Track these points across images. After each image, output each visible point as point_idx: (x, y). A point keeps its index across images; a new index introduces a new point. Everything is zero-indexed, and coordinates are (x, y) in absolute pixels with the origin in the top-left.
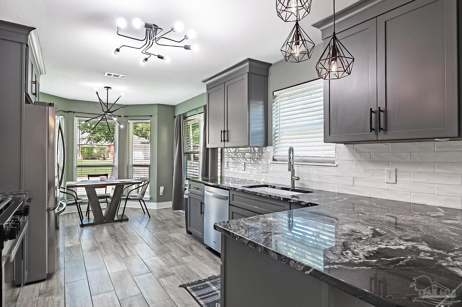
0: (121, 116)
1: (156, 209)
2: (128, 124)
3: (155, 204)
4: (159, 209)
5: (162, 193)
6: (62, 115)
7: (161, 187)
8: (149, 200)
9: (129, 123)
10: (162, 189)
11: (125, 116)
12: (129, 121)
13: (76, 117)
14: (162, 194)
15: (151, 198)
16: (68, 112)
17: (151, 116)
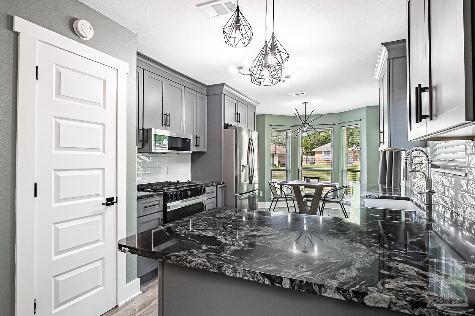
0: (335, 124)
2: (341, 131)
6: (289, 129)
11: (339, 124)
12: (342, 128)
16: (293, 126)
17: (360, 120)
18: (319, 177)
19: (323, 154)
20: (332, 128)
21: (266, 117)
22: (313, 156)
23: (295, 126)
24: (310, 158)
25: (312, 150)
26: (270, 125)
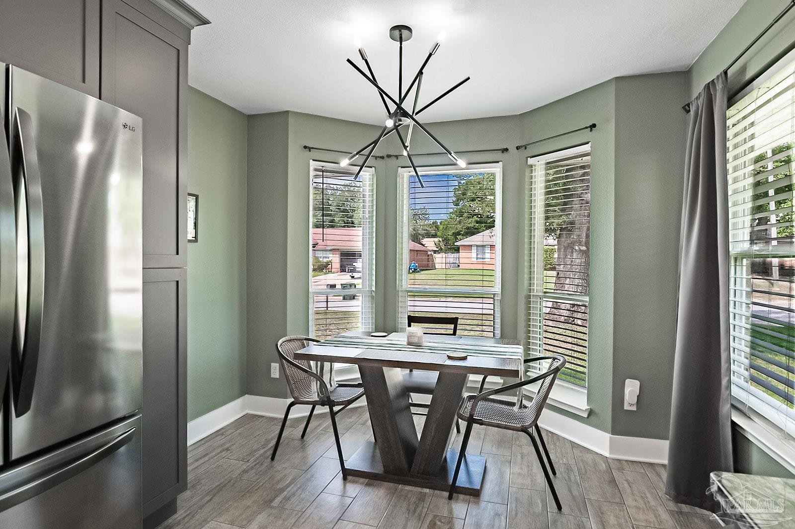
0: (507, 150)
1: (607, 454)
2: (527, 171)
3: (606, 437)
4: (619, 460)
5: (631, 405)
6: (371, 167)
7: (628, 381)
8: (586, 417)
9: (531, 166)
10: (632, 388)
11: (518, 148)
12: (531, 161)
13: (402, 167)
14: (634, 408)
15: (591, 413)
16: (382, 158)
17: (594, 126)
18: (457, 319)
19: (474, 250)
20: (498, 162)
21: (291, 121)
22: (456, 255)
23: (389, 156)
24: (451, 257)
25: (455, 244)
26: (305, 147)
